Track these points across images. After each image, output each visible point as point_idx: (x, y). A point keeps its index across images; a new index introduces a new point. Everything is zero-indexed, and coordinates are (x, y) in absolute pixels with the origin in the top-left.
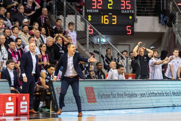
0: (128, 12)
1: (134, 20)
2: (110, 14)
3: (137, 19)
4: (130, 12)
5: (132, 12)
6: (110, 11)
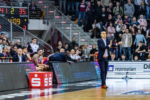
0: (24, 16)
1: (27, 22)
2: (12, 17)
3: (29, 21)
4: (25, 17)
5: (27, 17)
6: (12, 15)
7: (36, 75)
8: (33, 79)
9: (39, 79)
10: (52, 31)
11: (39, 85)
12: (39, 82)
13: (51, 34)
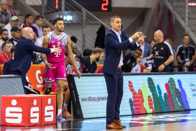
7: (14, 102)
8: (8, 109)
9: (20, 109)
10: (159, 10)
11: (19, 121)
12: (20, 116)
13: (158, 15)
